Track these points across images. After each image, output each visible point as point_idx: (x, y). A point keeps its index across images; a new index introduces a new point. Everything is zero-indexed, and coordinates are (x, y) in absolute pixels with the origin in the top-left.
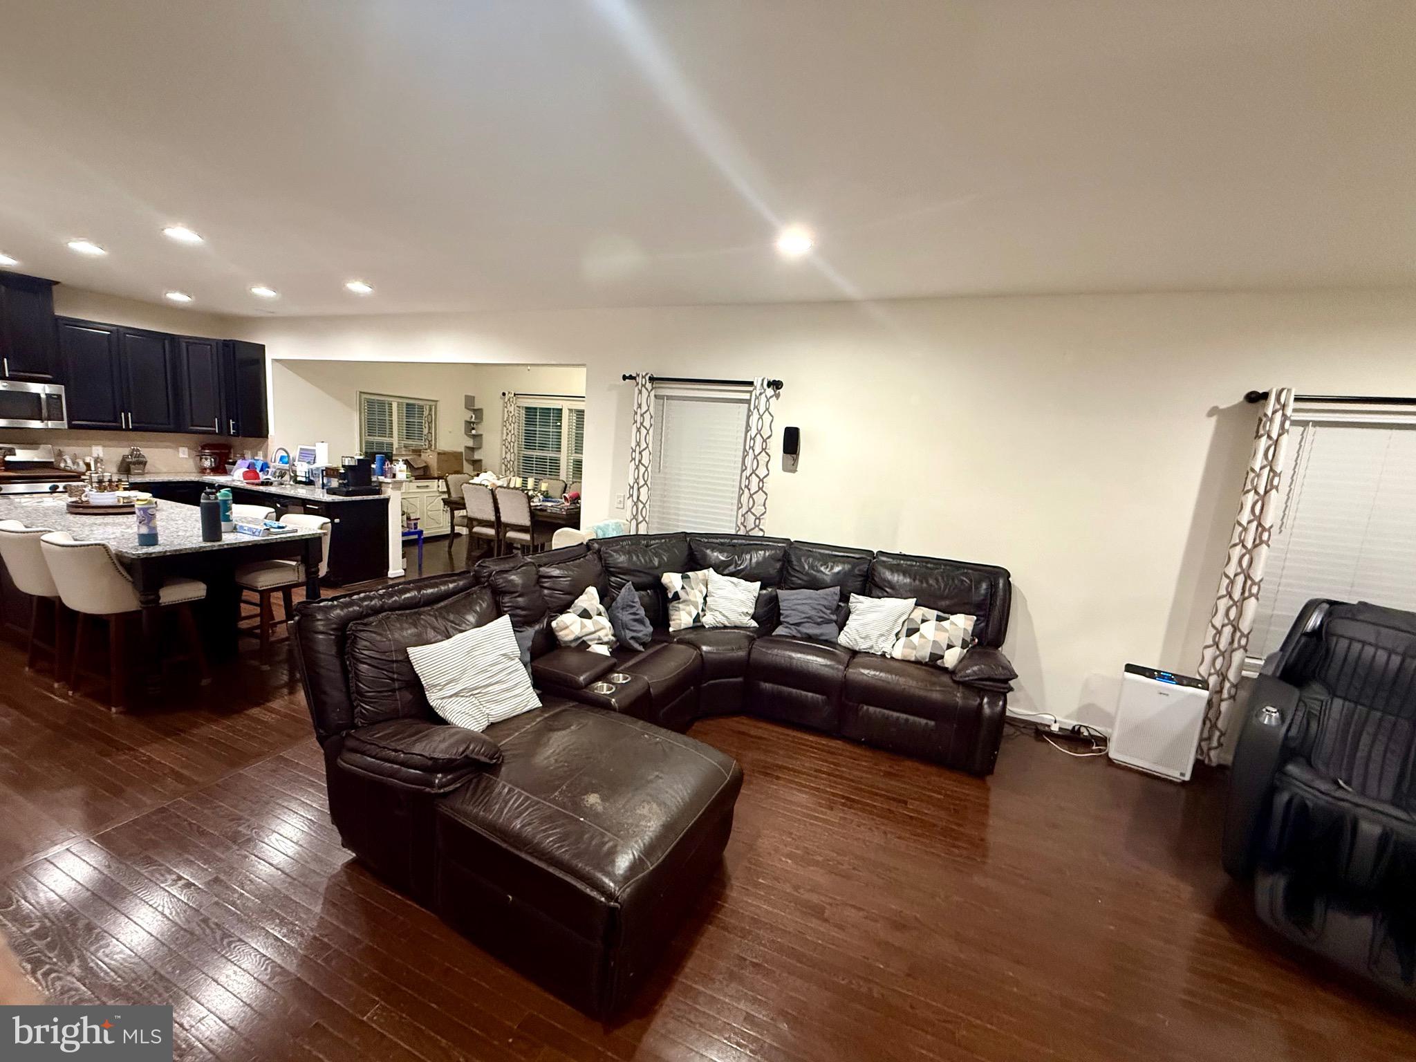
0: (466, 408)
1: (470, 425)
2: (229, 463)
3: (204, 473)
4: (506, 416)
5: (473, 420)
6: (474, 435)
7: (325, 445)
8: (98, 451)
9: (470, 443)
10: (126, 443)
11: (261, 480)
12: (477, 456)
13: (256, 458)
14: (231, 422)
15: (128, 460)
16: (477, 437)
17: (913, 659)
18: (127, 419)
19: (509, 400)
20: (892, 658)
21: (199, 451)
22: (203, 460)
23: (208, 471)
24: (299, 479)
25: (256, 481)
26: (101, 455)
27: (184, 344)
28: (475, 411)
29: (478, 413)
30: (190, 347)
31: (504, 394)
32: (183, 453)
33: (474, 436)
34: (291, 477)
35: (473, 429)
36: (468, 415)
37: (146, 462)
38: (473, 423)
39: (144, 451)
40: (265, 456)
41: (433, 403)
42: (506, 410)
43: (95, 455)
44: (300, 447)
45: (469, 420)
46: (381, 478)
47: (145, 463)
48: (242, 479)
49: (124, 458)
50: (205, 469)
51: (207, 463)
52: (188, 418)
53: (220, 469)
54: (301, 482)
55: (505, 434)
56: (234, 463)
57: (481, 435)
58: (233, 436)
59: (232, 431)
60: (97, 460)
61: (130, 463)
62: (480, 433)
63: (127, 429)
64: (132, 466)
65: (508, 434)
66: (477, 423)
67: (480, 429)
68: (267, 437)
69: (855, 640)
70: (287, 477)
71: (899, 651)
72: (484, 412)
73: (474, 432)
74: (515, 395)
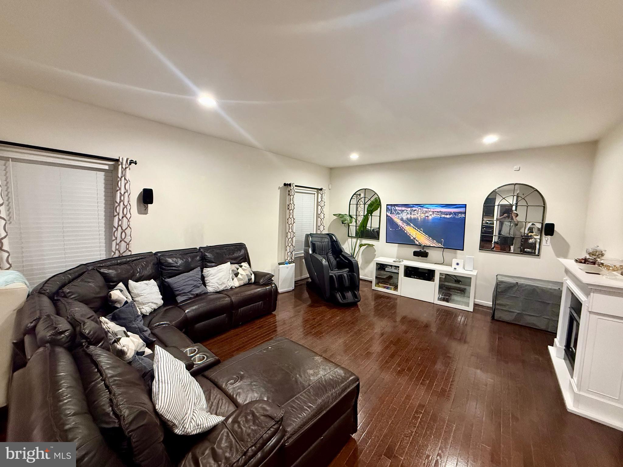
17: (243, 284)
20: (235, 287)
69: (217, 287)
71: (236, 283)
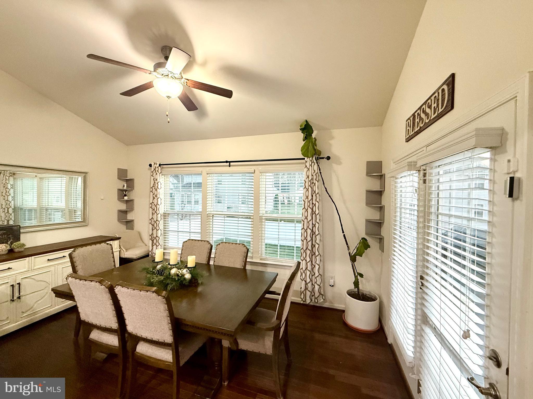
0: (119, 179)
1: (122, 193)
4: (152, 183)
5: (125, 188)
6: (125, 201)
9: (123, 207)
12: (129, 217)
16: (130, 203)
19: (155, 169)
28: (127, 181)
29: (130, 182)
31: (150, 165)
35: (125, 195)
36: (122, 185)
38: (126, 191)
42: (152, 178)
45: (121, 188)
57: (133, 200)
65: (154, 198)
66: (129, 191)
67: (132, 196)
72: (136, 181)
73: (126, 198)
74: (160, 165)
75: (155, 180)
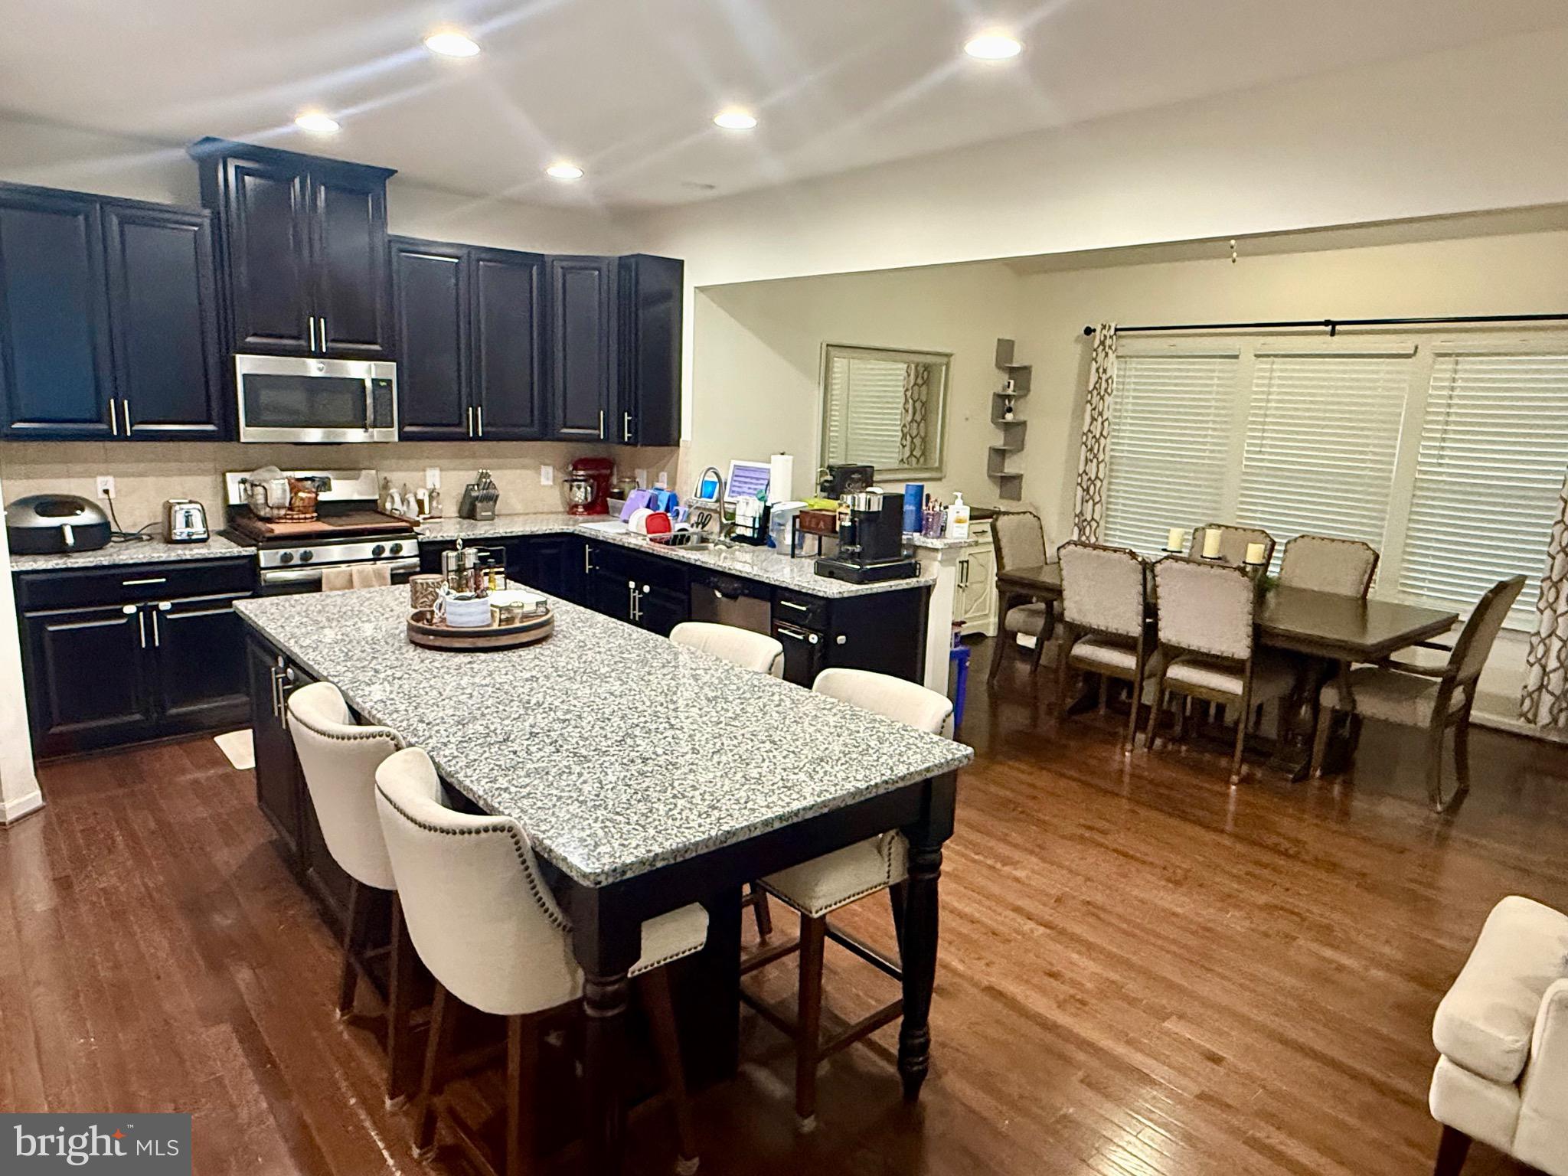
0: (999, 366)
1: (1002, 403)
2: (613, 496)
3: (574, 514)
4: (1093, 378)
5: (1010, 391)
6: (1007, 424)
7: (788, 458)
8: (433, 477)
9: (999, 441)
10: (470, 462)
11: (673, 533)
12: (1010, 468)
13: (658, 485)
14: (627, 418)
15: (474, 494)
16: (1016, 429)
18: (475, 418)
19: (1102, 343)
21: (571, 474)
22: (575, 489)
23: (581, 510)
24: (739, 531)
25: (666, 535)
26: (438, 486)
27: (560, 270)
28: (1012, 371)
29: (1021, 375)
30: (568, 276)
31: (1089, 331)
32: (547, 476)
33: (1008, 427)
34: (722, 526)
35: (1010, 410)
36: (1000, 381)
37: (497, 496)
38: (1009, 397)
39: (495, 476)
40: (672, 481)
41: (944, 360)
42: (1094, 366)
43: (430, 486)
44: (734, 462)
45: (999, 390)
46: (918, 538)
47: (494, 499)
48: (644, 531)
49: (469, 489)
50: (576, 506)
51: (580, 495)
52: (560, 412)
53: (598, 507)
54: (741, 539)
55: (1088, 419)
56: (621, 496)
57: (1024, 423)
58: (627, 444)
59: (627, 435)
60: (433, 495)
61: (477, 498)
62: (1022, 418)
63: (476, 438)
64: (479, 505)
65: (1094, 419)
66: (1018, 398)
67: (1023, 411)
68: (678, 445)
70: (713, 526)
72: (1033, 369)
73: (1009, 417)
74: (1117, 330)
75: (1101, 370)
